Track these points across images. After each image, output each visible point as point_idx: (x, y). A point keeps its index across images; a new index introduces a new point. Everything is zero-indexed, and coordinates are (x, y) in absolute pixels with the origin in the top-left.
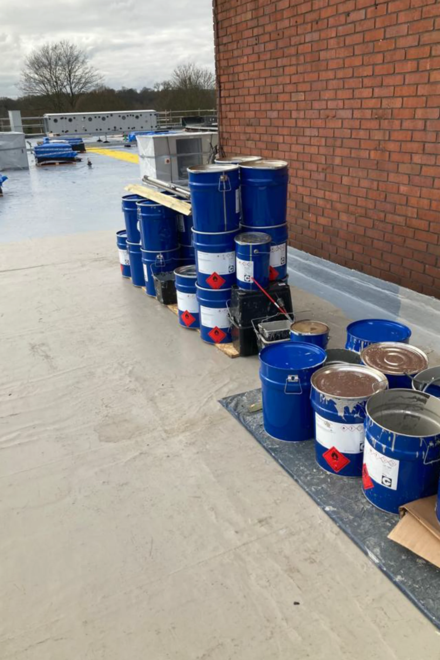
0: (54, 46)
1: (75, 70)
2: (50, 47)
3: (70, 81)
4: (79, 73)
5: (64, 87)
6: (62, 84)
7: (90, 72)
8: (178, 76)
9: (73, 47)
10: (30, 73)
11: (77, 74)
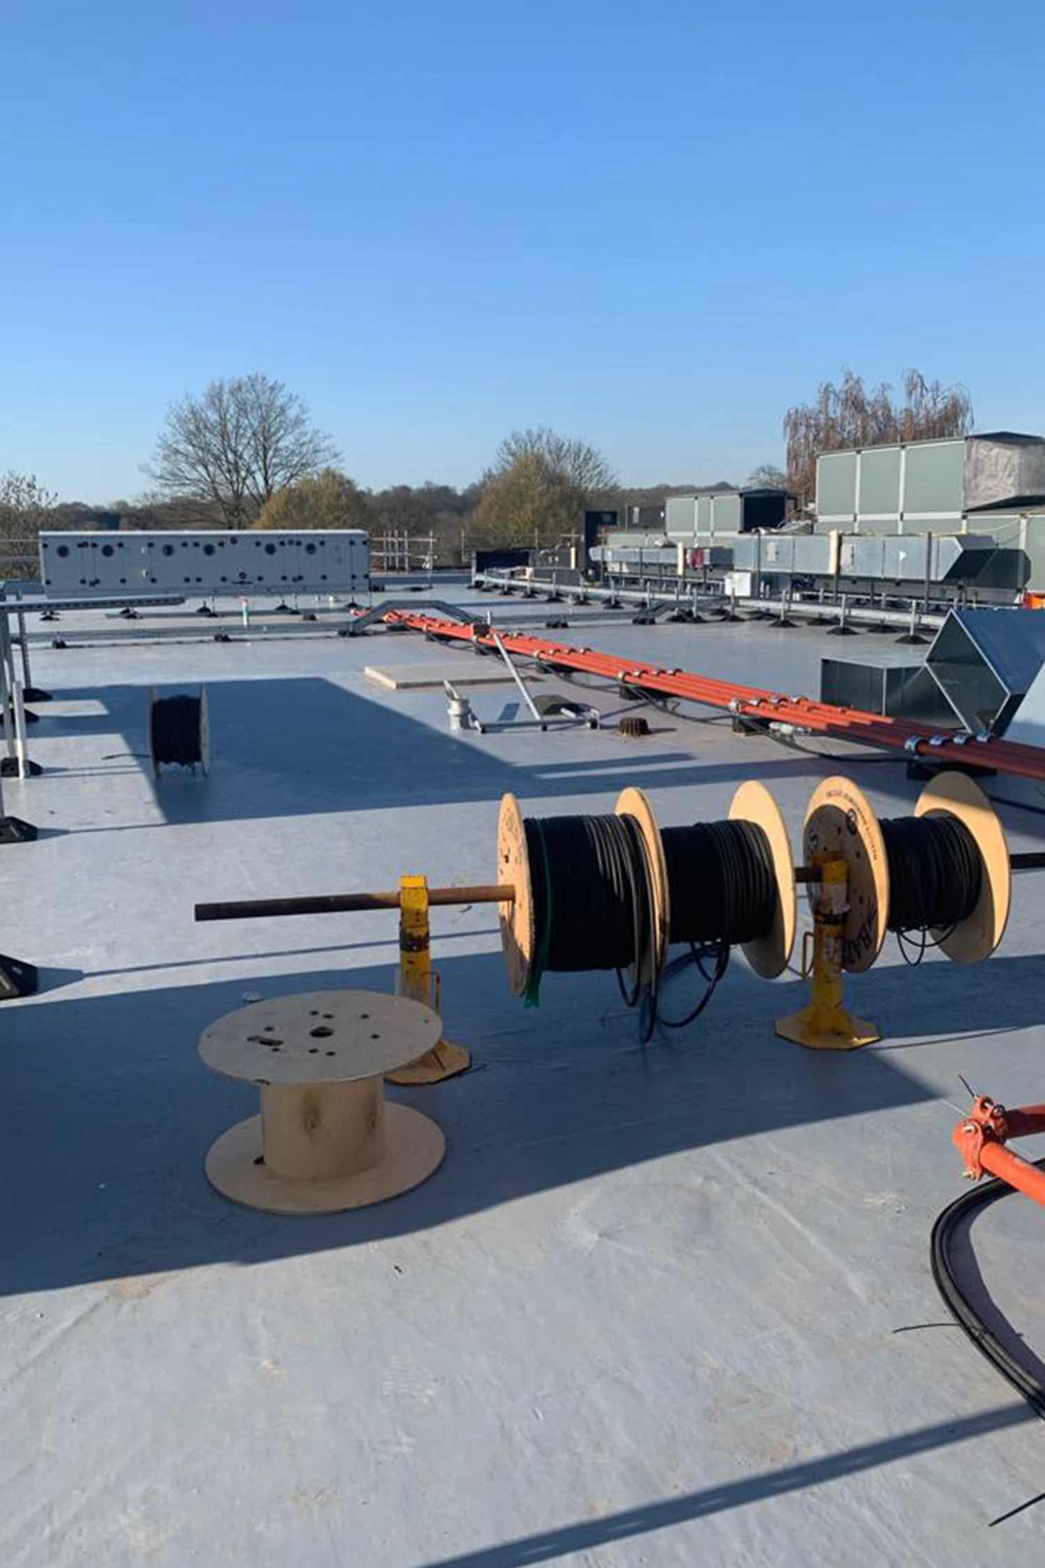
0: (236, 386)
1: (277, 437)
2: (227, 387)
3: (264, 462)
4: (287, 442)
5: (252, 474)
6: (248, 469)
7: (310, 442)
8: (513, 454)
9: (277, 388)
10: (176, 442)
11: (281, 444)
